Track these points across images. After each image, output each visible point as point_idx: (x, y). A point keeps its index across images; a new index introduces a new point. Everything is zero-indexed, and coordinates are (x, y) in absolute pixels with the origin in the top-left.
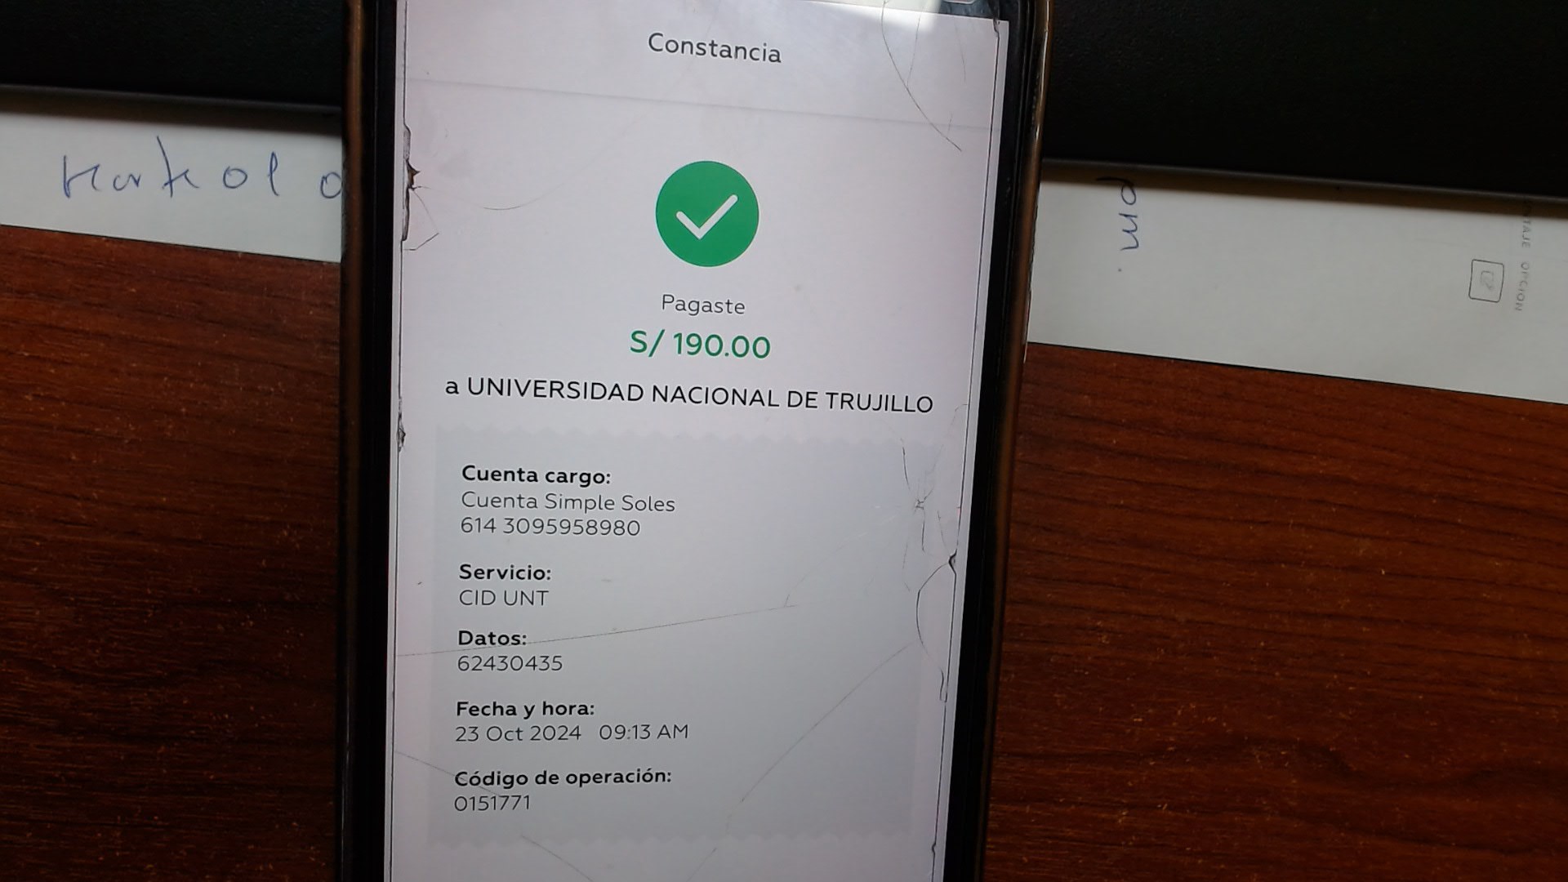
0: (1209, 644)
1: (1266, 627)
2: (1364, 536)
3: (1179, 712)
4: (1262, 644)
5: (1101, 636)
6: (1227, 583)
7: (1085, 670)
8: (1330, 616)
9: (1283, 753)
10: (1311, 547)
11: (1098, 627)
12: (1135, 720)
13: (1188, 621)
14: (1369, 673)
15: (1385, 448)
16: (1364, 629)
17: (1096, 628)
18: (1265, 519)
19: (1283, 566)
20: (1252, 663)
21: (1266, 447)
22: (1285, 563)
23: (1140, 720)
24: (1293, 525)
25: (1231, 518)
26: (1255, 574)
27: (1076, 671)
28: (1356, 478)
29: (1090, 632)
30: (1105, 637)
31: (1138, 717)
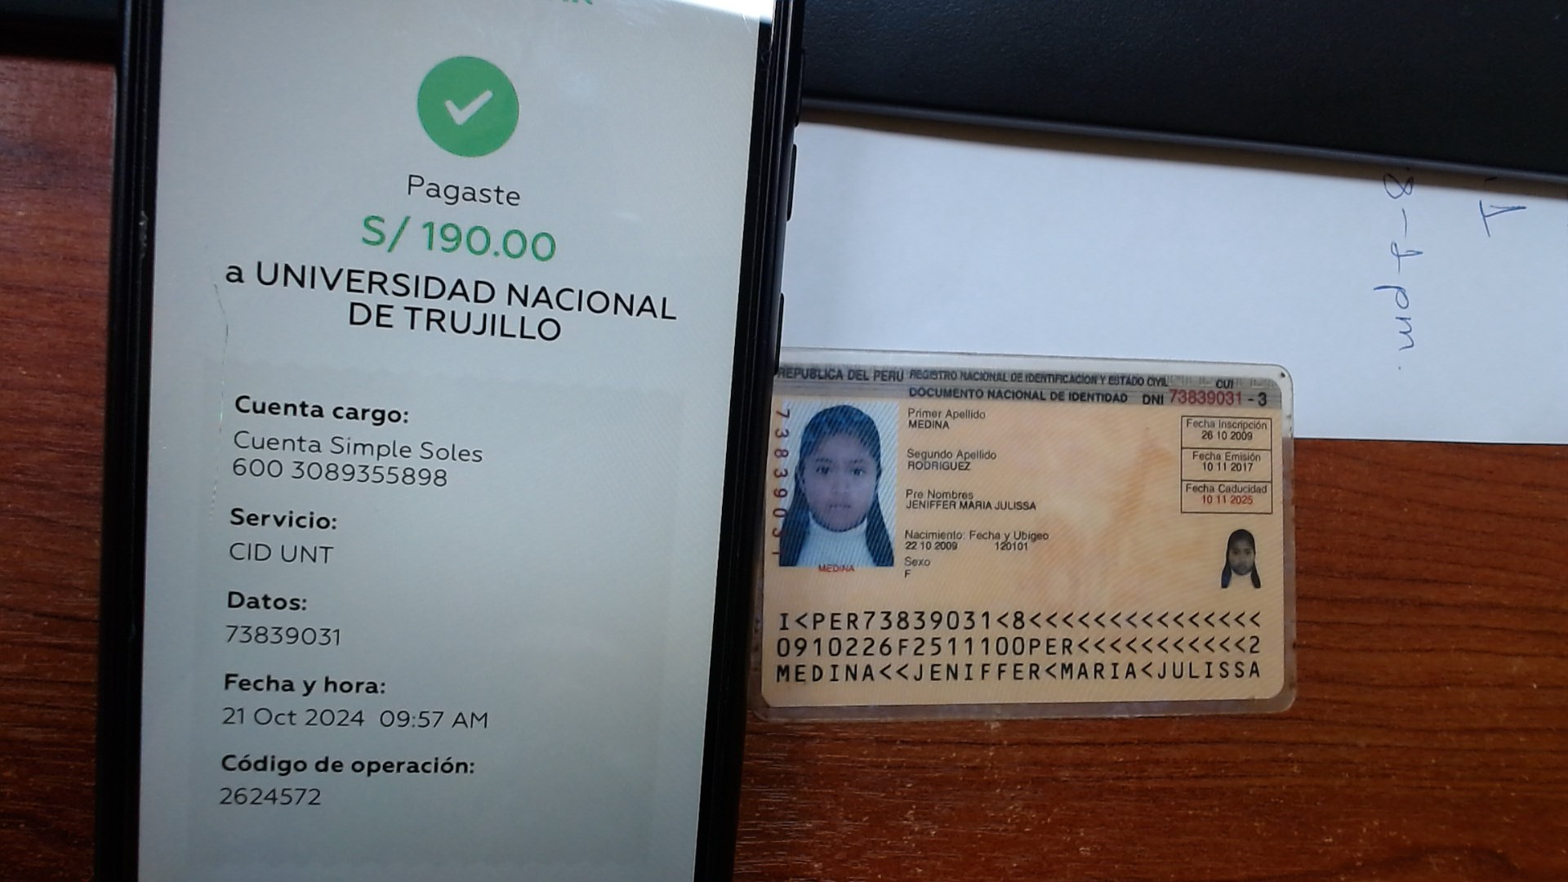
0: (1387, 765)
1: (1436, 745)
2: (1517, 655)
3: (1365, 830)
4: (1433, 761)
5: (1292, 767)
6: (1400, 708)
7: (1280, 799)
8: (1491, 730)
9: (1457, 859)
10: (1471, 669)
11: (1290, 758)
12: (1326, 840)
13: (1368, 746)
14: (1527, 779)
15: (1531, 573)
16: (1521, 739)
17: (1287, 760)
18: (1429, 647)
19: (1448, 688)
20: (1426, 779)
21: (1426, 581)
22: (1449, 685)
23: (1331, 840)
24: (1455, 650)
25: (1400, 649)
26: (1424, 697)
27: (1273, 800)
28: (1506, 602)
29: (1283, 764)
30: (1296, 767)
31: (1328, 838)
